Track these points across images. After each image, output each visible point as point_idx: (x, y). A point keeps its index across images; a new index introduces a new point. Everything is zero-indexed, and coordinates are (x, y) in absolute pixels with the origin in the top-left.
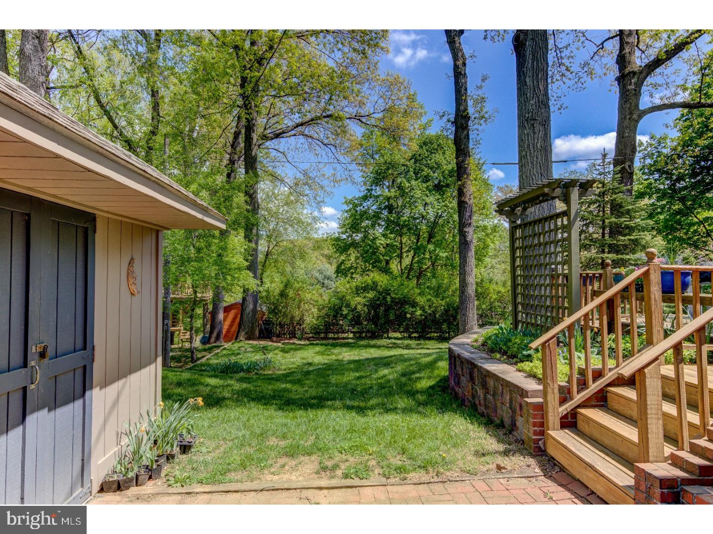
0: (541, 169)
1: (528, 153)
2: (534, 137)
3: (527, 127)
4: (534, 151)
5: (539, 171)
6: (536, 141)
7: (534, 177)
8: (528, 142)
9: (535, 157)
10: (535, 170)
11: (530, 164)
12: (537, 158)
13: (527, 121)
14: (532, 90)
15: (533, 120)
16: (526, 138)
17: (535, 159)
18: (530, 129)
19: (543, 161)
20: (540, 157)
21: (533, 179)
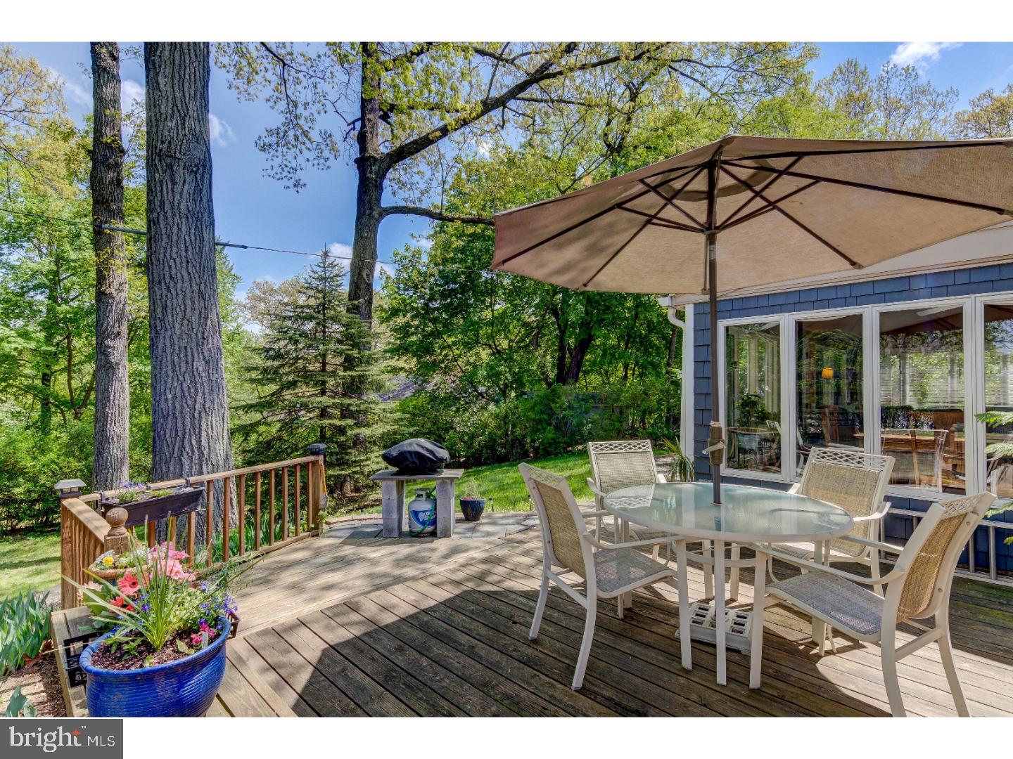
0: (186, 250)
1: (161, 218)
2: (172, 189)
3: (159, 167)
4: (174, 215)
5: (183, 254)
6: (177, 197)
7: (172, 263)
8: (162, 196)
9: (175, 227)
10: (174, 249)
11: (164, 237)
12: (180, 229)
13: (159, 156)
14: (171, 101)
15: (172, 157)
16: (159, 189)
17: (175, 230)
18: (165, 172)
19: (193, 238)
20: (184, 229)
21: (170, 267)
